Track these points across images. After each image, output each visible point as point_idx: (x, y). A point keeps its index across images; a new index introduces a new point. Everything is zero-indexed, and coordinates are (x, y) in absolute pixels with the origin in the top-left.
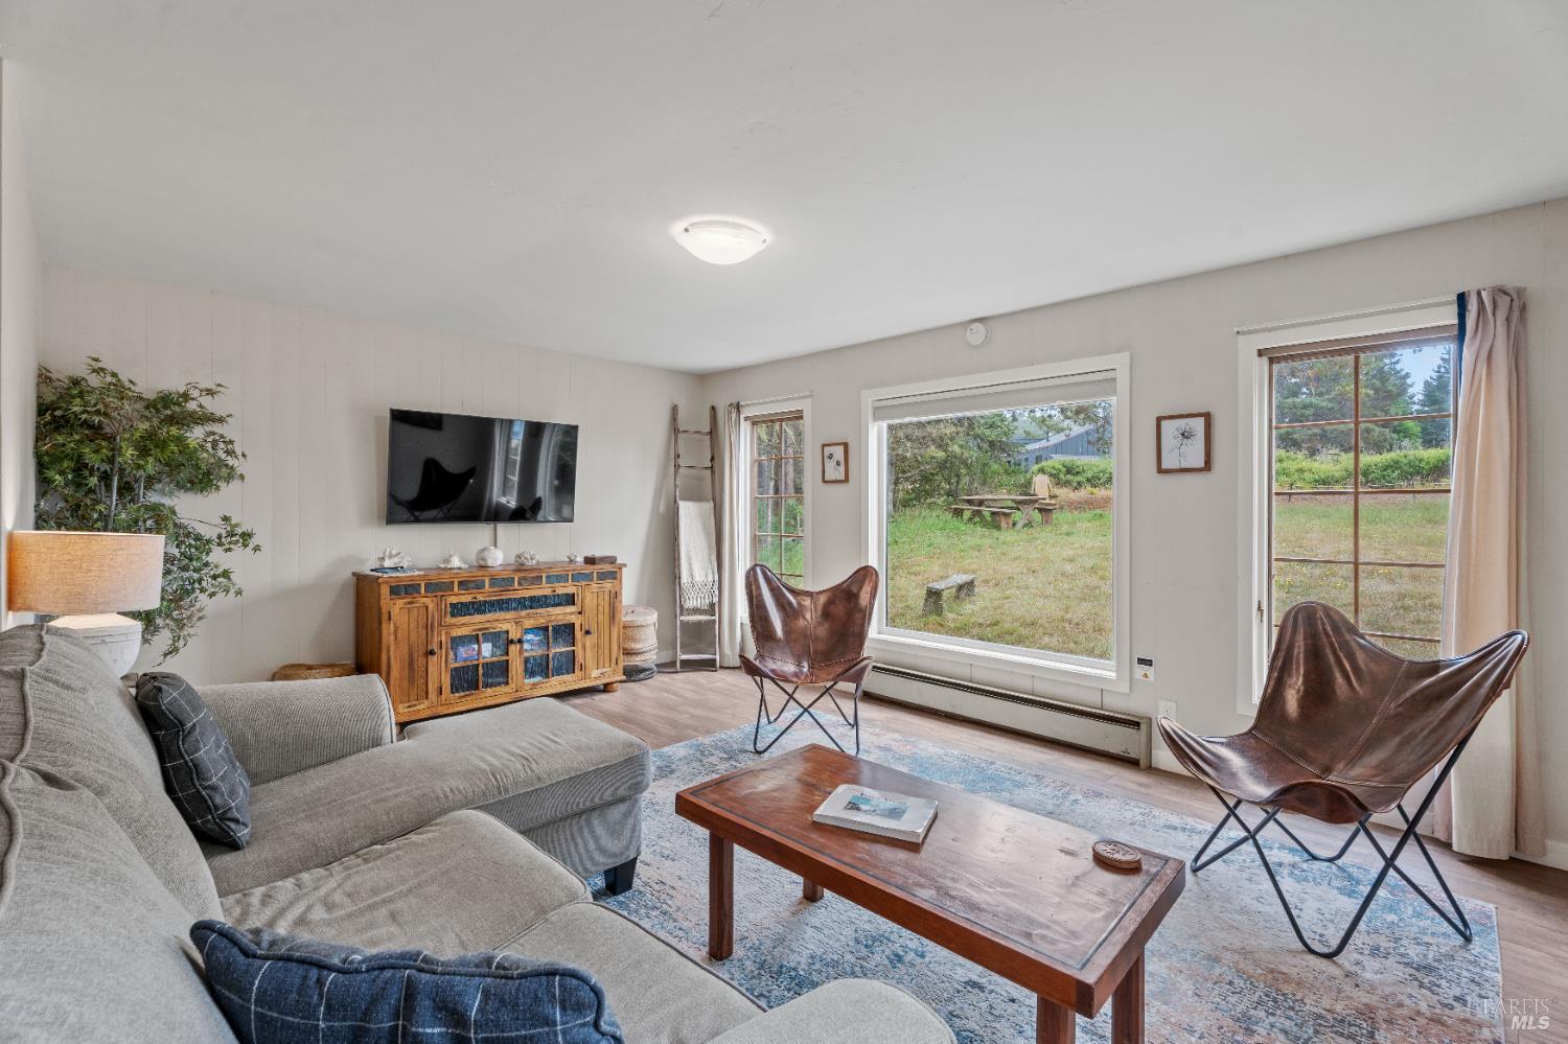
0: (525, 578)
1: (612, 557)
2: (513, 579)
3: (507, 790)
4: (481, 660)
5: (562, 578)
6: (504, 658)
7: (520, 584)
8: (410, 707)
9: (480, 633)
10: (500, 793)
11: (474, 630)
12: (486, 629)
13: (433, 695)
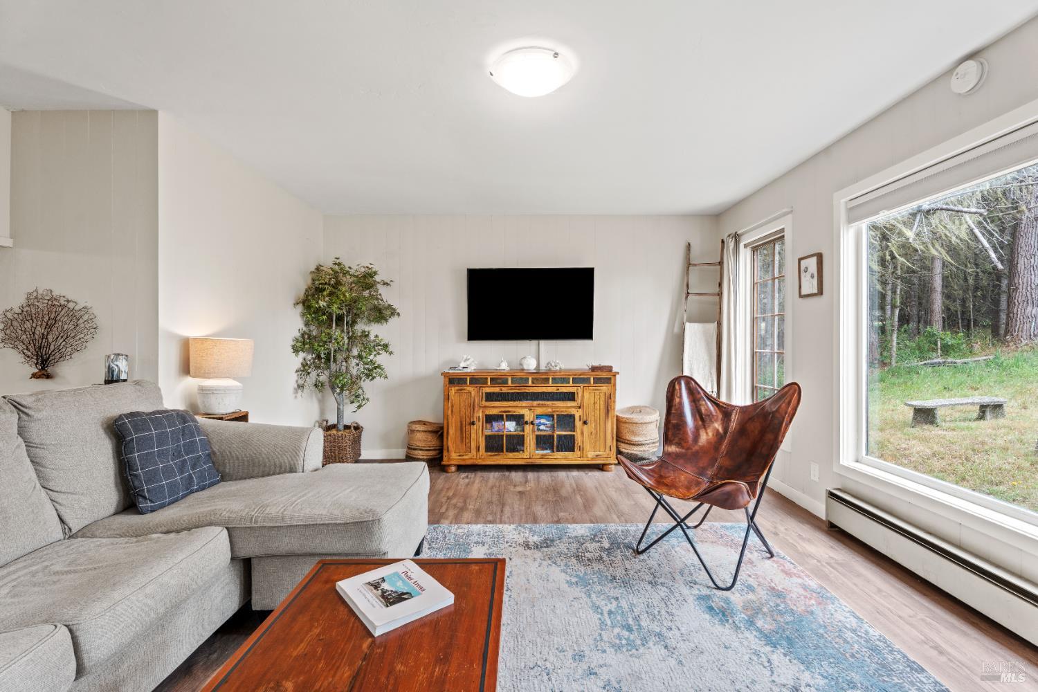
0: (537, 379)
1: (608, 367)
2: (528, 379)
3: (256, 522)
4: (505, 433)
5: (565, 380)
6: (521, 433)
7: (533, 383)
8: (460, 456)
9: (504, 414)
10: (251, 522)
11: (500, 412)
12: (509, 412)
13: (474, 451)
